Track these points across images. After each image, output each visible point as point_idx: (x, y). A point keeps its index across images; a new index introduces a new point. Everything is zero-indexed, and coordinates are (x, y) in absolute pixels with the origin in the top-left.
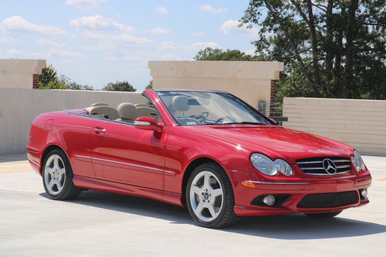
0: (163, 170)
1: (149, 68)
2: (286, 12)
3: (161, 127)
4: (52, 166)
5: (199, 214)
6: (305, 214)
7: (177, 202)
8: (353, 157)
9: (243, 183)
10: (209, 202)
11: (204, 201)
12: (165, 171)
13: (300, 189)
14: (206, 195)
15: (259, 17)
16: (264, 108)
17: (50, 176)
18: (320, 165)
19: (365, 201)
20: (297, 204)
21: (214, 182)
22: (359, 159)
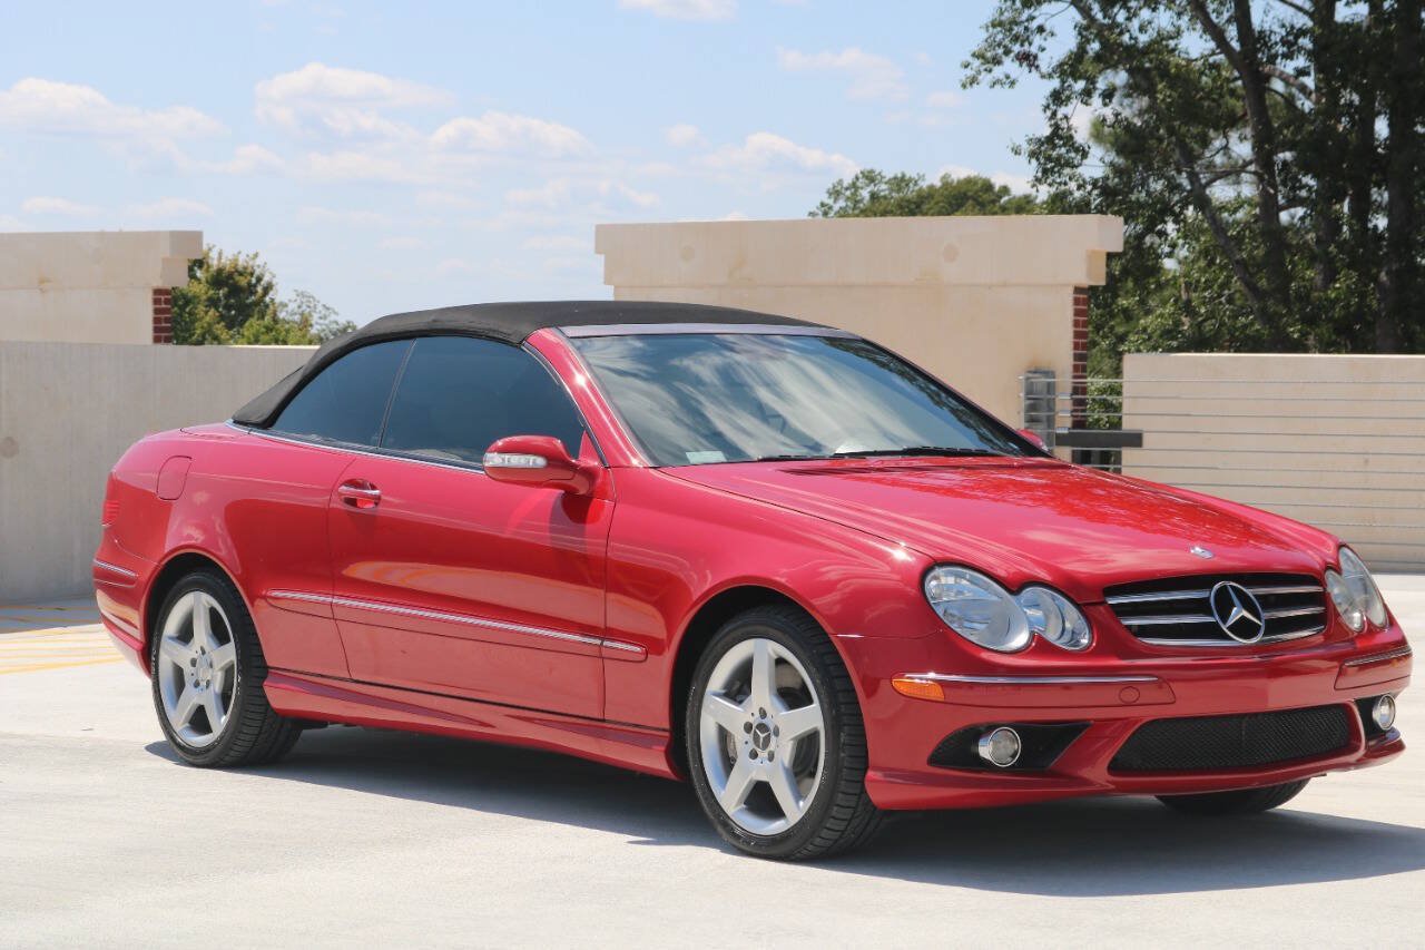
0: (598, 642)
1: (598, 251)
2: (1150, 23)
3: (589, 474)
4: (185, 635)
5: (737, 805)
6: (1157, 797)
7: (655, 761)
8: (1336, 575)
9: (896, 682)
10: (771, 757)
11: (754, 755)
12: (605, 643)
13: (1119, 702)
14: (761, 732)
15: (1044, 44)
16: (1049, 397)
17: (179, 672)
18: (1200, 606)
19: (1385, 744)
20: (1111, 762)
21: (790, 682)
22: (1361, 579)
